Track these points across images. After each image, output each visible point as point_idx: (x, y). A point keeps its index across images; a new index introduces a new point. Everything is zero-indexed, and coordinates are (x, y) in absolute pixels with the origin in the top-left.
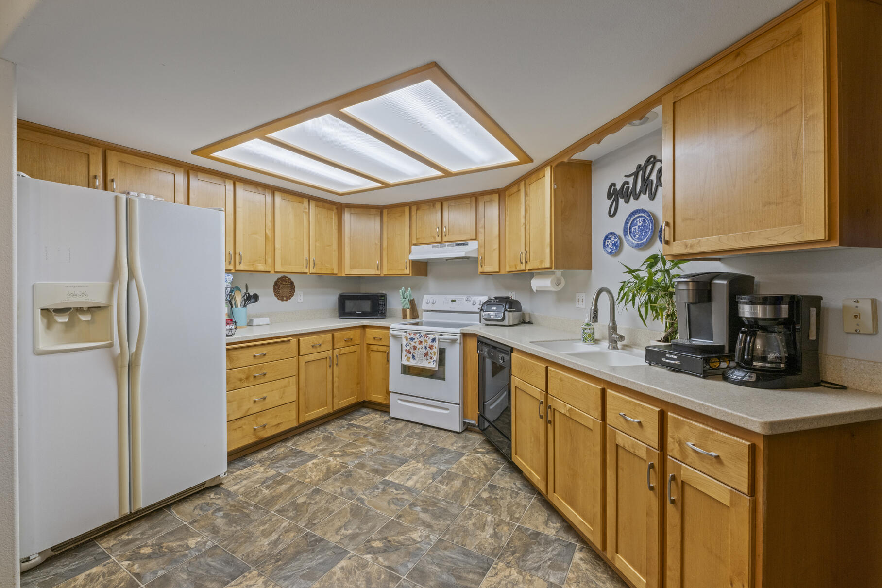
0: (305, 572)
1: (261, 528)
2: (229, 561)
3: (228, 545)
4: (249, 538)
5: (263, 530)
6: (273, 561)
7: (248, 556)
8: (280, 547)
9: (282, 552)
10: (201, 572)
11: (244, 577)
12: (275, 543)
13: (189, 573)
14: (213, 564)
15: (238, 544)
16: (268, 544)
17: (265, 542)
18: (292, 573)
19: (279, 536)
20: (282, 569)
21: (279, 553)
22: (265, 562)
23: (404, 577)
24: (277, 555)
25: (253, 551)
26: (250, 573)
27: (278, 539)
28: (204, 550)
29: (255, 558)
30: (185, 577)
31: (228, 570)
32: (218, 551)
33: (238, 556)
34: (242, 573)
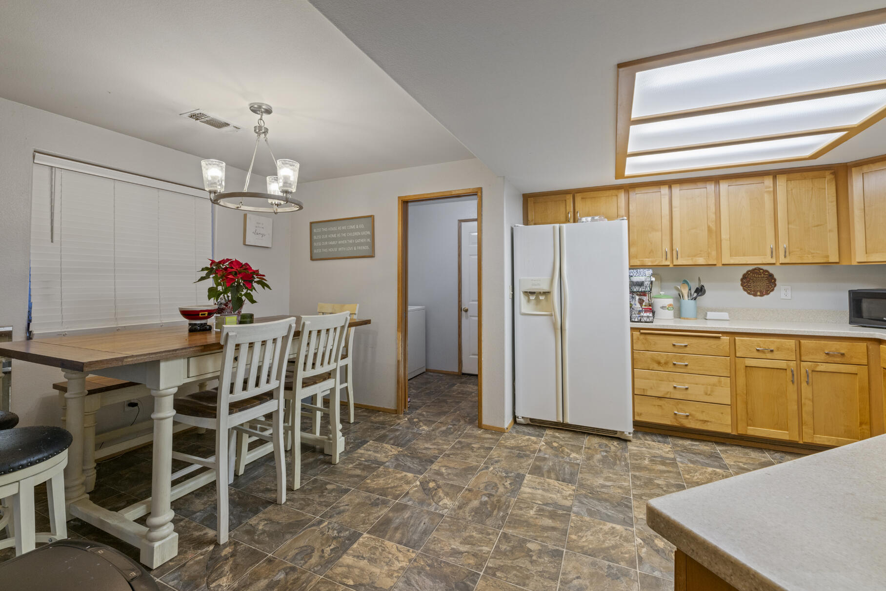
0: (593, 509)
1: (610, 475)
2: (572, 474)
3: (584, 468)
4: (597, 473)
5: (610, 477)
6: (589, 491)
7: (583, 479)
8: (603, 490)
9: (600, 493)
10: (558, 468)
11: (568, 485)
12: (603, 486)
13: (554, 464)
14: (566, 469)
15: (588, 471)
16: (600, 484)
17: (601, 481)
18: (587, 503)
19: (612, 486)
20: (586, 498)
21: (598, 491)
22: (585, 488)
23: (638, 572)
24: (595, 491)
25: (588, 480)
26: (572, 486)
27: (610, 486)
28: (572, 461)
29: (584, 483)
30: (550, 464)
31: (567, 477)
32: (576, 467)
33: (580, 476)
34: (570, 483)
